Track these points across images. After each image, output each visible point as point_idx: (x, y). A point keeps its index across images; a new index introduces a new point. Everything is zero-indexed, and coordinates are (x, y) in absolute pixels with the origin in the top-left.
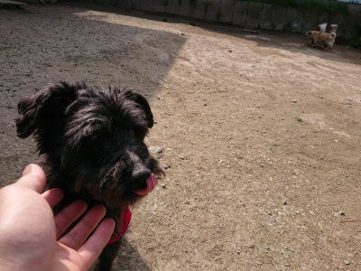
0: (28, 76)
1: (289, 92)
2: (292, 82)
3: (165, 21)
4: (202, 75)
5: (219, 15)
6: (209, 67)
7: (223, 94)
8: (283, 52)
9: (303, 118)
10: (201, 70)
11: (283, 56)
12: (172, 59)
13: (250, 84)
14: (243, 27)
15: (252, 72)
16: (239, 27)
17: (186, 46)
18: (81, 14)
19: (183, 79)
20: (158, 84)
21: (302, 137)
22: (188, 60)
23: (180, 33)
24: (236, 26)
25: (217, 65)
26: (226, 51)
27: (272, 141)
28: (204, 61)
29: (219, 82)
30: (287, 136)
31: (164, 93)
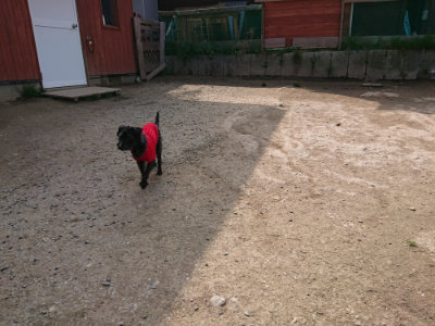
0: (110, 196)
1: (408, 191)
2: (416, 172)
3: (264, 86)
4: (295, 169)
5: (330, 70)
6: (305, 155)
7: (317, 200)
8: (413, 116)
9: (418, 241)
10: (294, 161)
11: (411, 124)
12: (261, 150)
13: (357, 180)
14: (363, 80)
15: (363, 158)
16: (357, 80)
17: (281, 125)
18: (175, 92)
19: (270, 178)
20: (239, 191)
21: (411, 276)
22: (280, 147)
23: (278, 103)
24: (353, 79)
25: (317, 151)
26: (333, 125)
27: (367, 283)
28: (301, 146)
29: (315, 179)
30: (390, 274)
31: (243, 203)
